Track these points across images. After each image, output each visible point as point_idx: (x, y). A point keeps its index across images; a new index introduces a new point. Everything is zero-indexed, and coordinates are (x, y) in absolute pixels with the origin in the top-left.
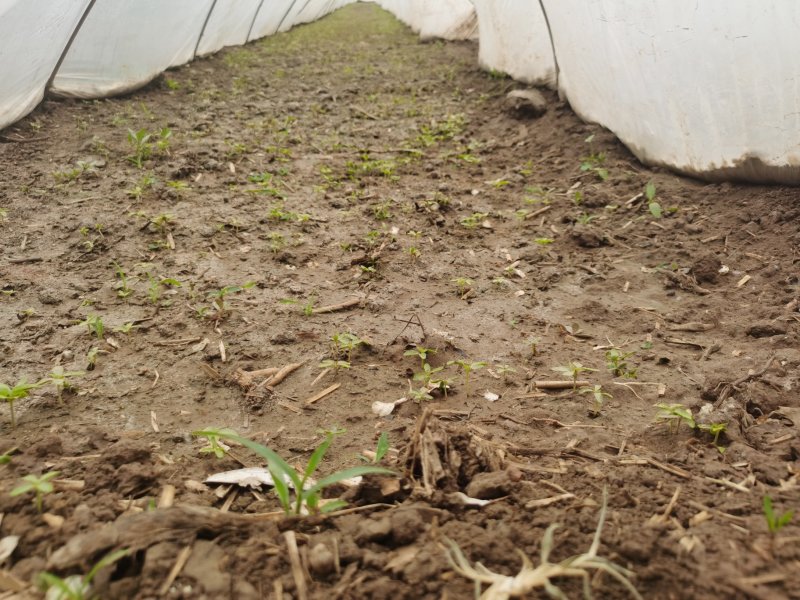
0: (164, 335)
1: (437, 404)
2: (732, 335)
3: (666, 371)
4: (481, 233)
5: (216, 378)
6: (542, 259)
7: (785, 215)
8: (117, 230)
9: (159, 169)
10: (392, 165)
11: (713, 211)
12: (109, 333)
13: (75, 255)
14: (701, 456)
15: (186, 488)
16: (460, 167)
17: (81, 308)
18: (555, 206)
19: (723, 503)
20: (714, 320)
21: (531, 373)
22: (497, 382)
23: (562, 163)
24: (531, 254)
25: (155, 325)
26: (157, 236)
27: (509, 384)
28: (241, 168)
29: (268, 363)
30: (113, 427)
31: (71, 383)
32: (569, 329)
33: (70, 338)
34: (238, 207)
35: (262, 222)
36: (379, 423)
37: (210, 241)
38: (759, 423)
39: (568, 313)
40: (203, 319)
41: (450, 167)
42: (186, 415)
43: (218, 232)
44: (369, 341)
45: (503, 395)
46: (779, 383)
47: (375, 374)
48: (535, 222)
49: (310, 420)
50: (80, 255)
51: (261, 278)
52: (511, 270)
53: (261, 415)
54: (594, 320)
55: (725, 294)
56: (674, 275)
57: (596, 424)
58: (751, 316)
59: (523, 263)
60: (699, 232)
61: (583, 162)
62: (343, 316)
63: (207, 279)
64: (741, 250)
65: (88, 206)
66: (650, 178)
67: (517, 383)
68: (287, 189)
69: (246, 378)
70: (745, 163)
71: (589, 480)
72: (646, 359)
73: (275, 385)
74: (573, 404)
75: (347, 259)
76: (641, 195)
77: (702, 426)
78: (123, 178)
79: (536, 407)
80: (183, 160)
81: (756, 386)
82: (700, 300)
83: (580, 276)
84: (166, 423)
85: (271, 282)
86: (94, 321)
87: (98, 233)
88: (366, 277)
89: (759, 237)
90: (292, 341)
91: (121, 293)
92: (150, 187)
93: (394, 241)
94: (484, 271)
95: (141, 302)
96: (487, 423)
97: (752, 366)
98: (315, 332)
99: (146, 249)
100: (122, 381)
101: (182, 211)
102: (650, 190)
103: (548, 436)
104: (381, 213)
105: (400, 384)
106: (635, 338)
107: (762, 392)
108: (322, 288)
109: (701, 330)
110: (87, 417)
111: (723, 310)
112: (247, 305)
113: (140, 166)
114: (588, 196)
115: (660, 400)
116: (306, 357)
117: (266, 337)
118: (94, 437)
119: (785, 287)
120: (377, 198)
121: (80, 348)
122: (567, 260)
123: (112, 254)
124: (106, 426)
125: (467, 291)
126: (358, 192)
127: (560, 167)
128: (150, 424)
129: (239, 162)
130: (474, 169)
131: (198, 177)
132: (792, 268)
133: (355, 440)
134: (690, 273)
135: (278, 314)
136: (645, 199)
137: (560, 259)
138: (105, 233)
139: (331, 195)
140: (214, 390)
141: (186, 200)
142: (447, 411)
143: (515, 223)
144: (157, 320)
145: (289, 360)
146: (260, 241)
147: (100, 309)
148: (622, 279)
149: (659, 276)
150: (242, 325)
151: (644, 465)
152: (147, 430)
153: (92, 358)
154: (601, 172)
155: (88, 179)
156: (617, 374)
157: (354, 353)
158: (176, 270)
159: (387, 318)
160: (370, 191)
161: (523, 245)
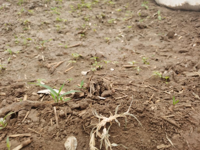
0: (28, 54)
1: (98, 72)
2: (175, 52)
3: (157, 62)
4: (113, 24)
5: (41, 65)
6: (129, 32)
7: (193, 20)
8: (15, 24)
9: (26, 6)
10: (90, 5)
11: (175, 18)
12: (13, 53)
13: (4, 31)
14: (161, 85)
15: (32, 95)
16: (109, 5)
17: (6, 47)
18: (134, 17)
19: (164, 97)
20: (171, 49)
21: (123, 63)
22: (114, 66)
23: (137, 4)
24: (126, 31)
25: (26, 51)
26: (25, 26)
27: (117, 66)
28: (49, 6)
29: (55, 61)
30: (15, 78)
31: (4, 67)
32: (134, 51)
33: (3, 55)
34: (48, 17)
35: (54, 22)
36: (83, 77)
37: (40, 27)
38: (178, 76)
39: (134, 47)
40: (38, 49)
41: (106, 5)
42: (34, 75)
43: (42, 25)
44: (82, 55)
45: (115, 69)
46: (184, 66)
47: (83, 64)
48: (128, 21)
49: (66, 76)
50: (5, 31)
51: (54, 38)
52: (120, 35)
53: (53, 75)
54: (141, 49)
55: (175, 42)
56: (163, 36)
57: (137, 77)
58: (181, 47)
59: (124, 33)
60: (171, 24)
61: (142, 4)
62: (75, 48)
63: (39, 38)
64: (181, 29)
65: (6, 17)
66: (159, 9)
67: (119, 66)
68: (61, 12)
69: (49, 65)
70: (185, 5)
71: (132, 92)
72: (153, 59)
73: (57, 67)
74: (132, 71)
75: (77, 32)
76: (156, 13)
77: (163, 77)
78: (16, 9)
79: (123, 72)
80: (32, 4)
81: (178, 66)
82: (168, 43)
83: (139, 36)
84: (29, 77)
85: (57, 39)
86: (9, 50)
87: (10, 25)
88: (82, 37)
89: (186, 26)
90: (62, 55)
91: (16, 42)
92: (23, 12)
93: (90, 27)
94: (113, 35)
95: (22, 45)
96: (110, 76)
97: (179, 61)
98: (68, 53)
99: (23, 30)
100: (17, 66)
101: (32, 19)
102: (159, 12)
103: (125, 80)
104: (86, 19)
105: (89, 67)
106: (151, 54)
107: (180, 68)
108: (70, 40)
109: (167, 51)
110: (8, 76)
111: (174, 46)
112: (50, 45)
113: (20, 5)
114: (143, 14)
115: (154, 70)
116: (65, 59)
117: (55, 54)
118: (10, 81)
119: (190, 40)
120: (85, 14)
121: (6, 58)
122: (135, 32)
123: (14, 31)
124: (13, 78)
125: (108, 41)
126: (81, 13)
127: (136, 5)
128: (24, 78)
129: (48, 4)
130: (113, 6)
131: (37, 9)
132: (193, 34)
133: (77, 81)
134: (167, 36)
135: (58, 48)
136: (157, 15)
137: (134, 32)
138: (12, 25)
139: (73, 14)
140: (41, 68)
141: (33, 15)
142: (100, 73)
143: (122, 22)
144: (26, 49)
145: (61, 60)
146: (54, 27)
147: (11, 47)
148: (149, 37)
149: (159, 36)
150: (49, 51)
151: (147, 88)
152: (24, 79)
153: (9, 60)
154: (147, 7)
155: (6, 9)
156: (144, 63)
157: (78, 58)
158: (31, 36)
159: (87, 48)
160: (84, 13)
161: (124, 28)
